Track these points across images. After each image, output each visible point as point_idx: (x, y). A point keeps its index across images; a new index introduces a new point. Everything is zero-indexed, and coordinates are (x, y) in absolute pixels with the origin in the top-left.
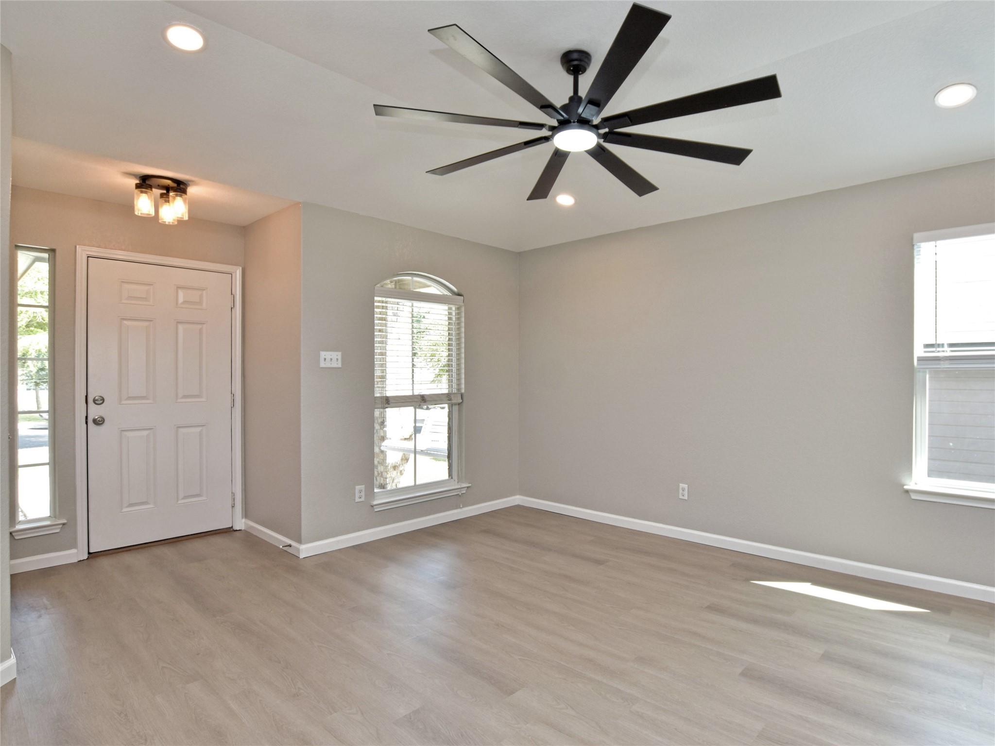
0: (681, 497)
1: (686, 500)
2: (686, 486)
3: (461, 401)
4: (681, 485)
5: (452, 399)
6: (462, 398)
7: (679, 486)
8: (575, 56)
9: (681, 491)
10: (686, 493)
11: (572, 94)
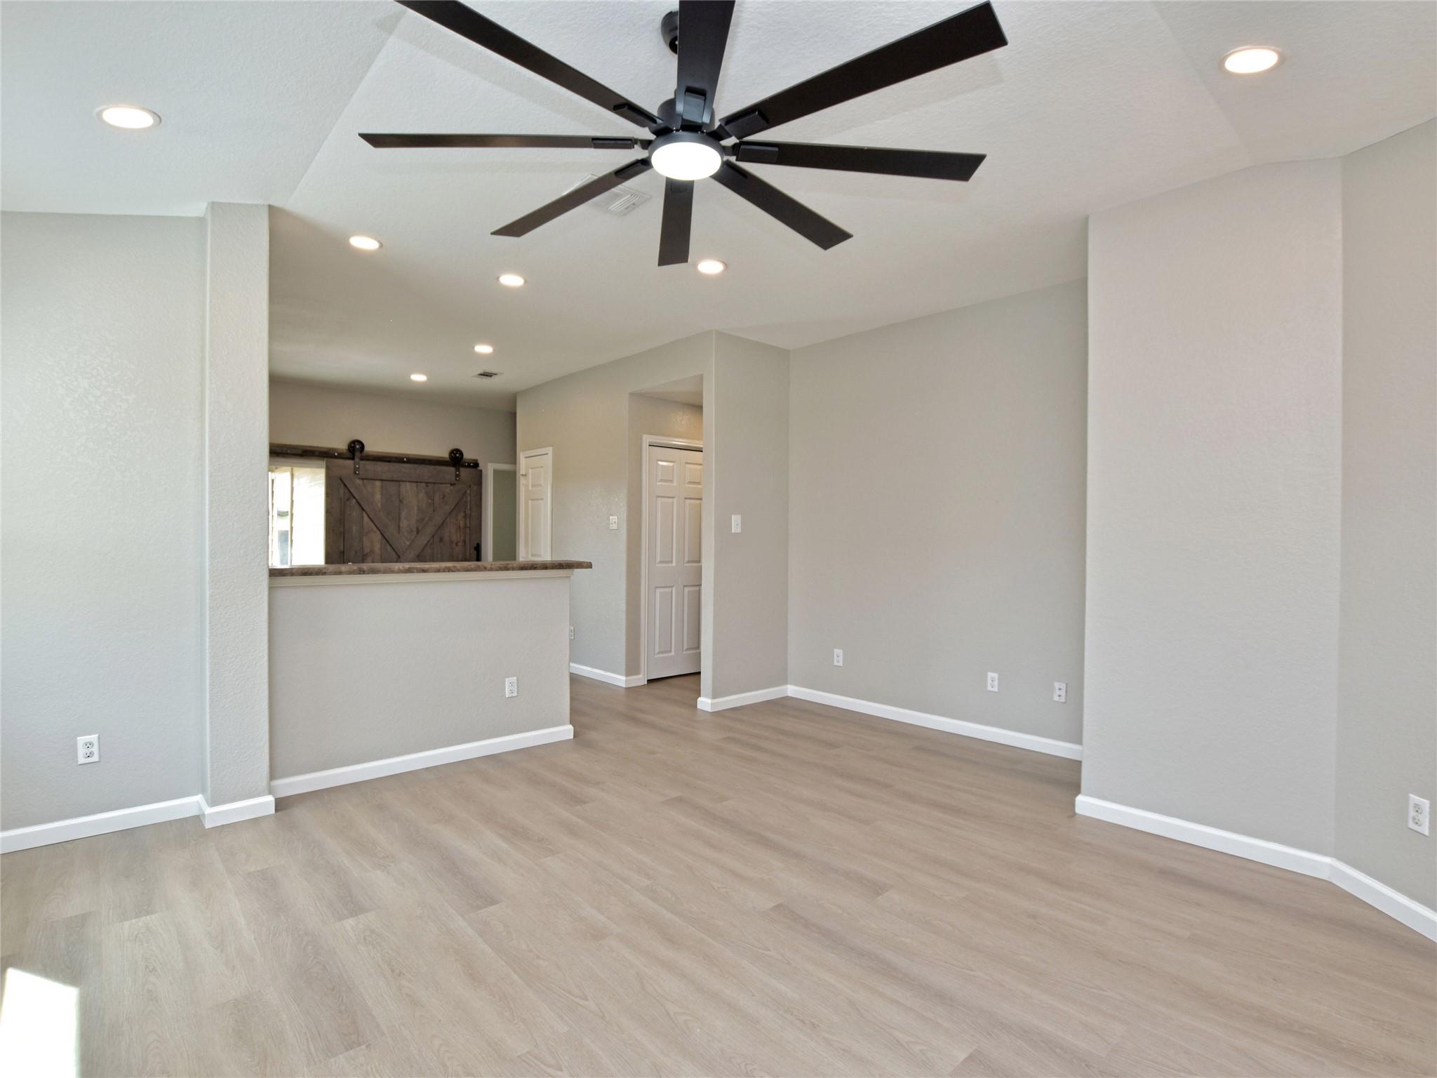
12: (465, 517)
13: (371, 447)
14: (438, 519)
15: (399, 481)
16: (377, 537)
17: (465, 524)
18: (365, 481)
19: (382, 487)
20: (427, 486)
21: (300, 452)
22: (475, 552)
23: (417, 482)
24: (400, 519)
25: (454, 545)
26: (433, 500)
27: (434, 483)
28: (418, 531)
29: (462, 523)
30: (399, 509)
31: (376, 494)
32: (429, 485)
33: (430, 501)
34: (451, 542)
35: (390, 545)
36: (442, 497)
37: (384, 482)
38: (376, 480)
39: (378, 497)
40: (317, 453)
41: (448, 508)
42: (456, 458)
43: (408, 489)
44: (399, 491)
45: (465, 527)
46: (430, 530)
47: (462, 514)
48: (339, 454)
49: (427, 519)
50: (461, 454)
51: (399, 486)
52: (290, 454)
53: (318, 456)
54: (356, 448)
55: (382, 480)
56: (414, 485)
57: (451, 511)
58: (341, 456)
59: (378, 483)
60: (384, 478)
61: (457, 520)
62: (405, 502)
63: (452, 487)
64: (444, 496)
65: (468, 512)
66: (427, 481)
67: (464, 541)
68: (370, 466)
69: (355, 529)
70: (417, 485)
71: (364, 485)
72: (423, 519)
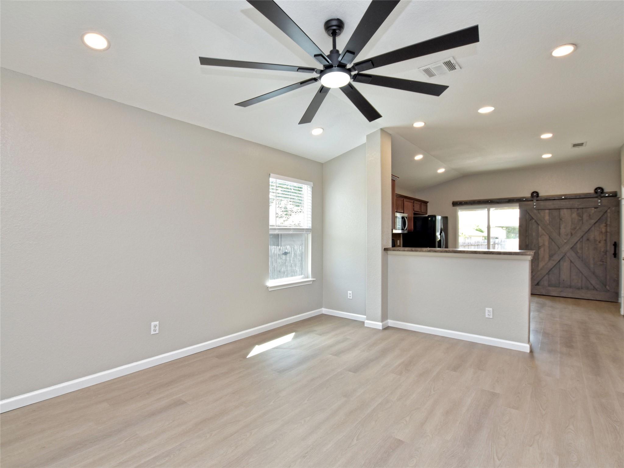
8: (334, 23)
11: (332, 48)
12: (606, 226)
13: (543, 193)
14: (586, 228)
15: (560, 209)
16: (546, 238)
17: (606, 229)
18: (540, 211)
19: (549, 213)
20: (578, 210)
21: (507, 201)
22: (613, 247)
23: (571, 209)
24: (560, 228)
25: (598, 243)
26: (582, 217)
27: (582, 208)
28: (572, 234)
29: (604, 230)
30: (560, 224)
31: (546, 216)
32: (579, 209)
33: (580, 218)
34: (595, 240)
35: (555, 242)
36: (589, 215)
37: (551, 210)
38: (545, 209)
39: (547, 218)
40: (515, 200)
41: (593, 221)
42: (599, 192)
43: (565, 213)
44: (560, 214)
45: (606, 232)
46: (580, 234)
47: (604, 225)
48: (526, 199)
49: (578, 228)
50: (602, 189)
51: (560, 212)
52: (503, 202)
53: (515, 201)
54: (535, 195)
55: (550, 209)
56: (569, 210)
57: (595, 223)
58: (527, 200)
59: (547, 211)
60: (550, 208)
61: (600, 228)
62: (563, 220)
63: (595, 210)
64: (590, 215)
65: (608, 223)
66: (578, 208)
67: (606, 240)
68: (542, 203)
69: (534, 234)
70: (571, 210)
71: (539, 213)
72: (575, 228)
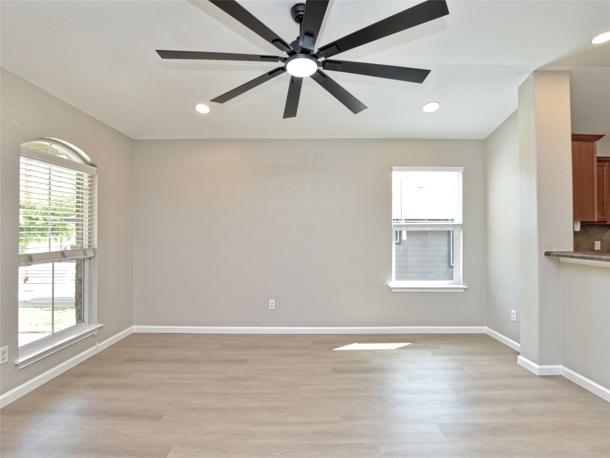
0: (270, 308)
1: (274, 309)
2: (274, 301)
3: (94, 255)
4: (271, 301)
5: (87, 254)
6: (94, 253)
7: (269, 301)
9: (270, 304)
10: (274, 305)
